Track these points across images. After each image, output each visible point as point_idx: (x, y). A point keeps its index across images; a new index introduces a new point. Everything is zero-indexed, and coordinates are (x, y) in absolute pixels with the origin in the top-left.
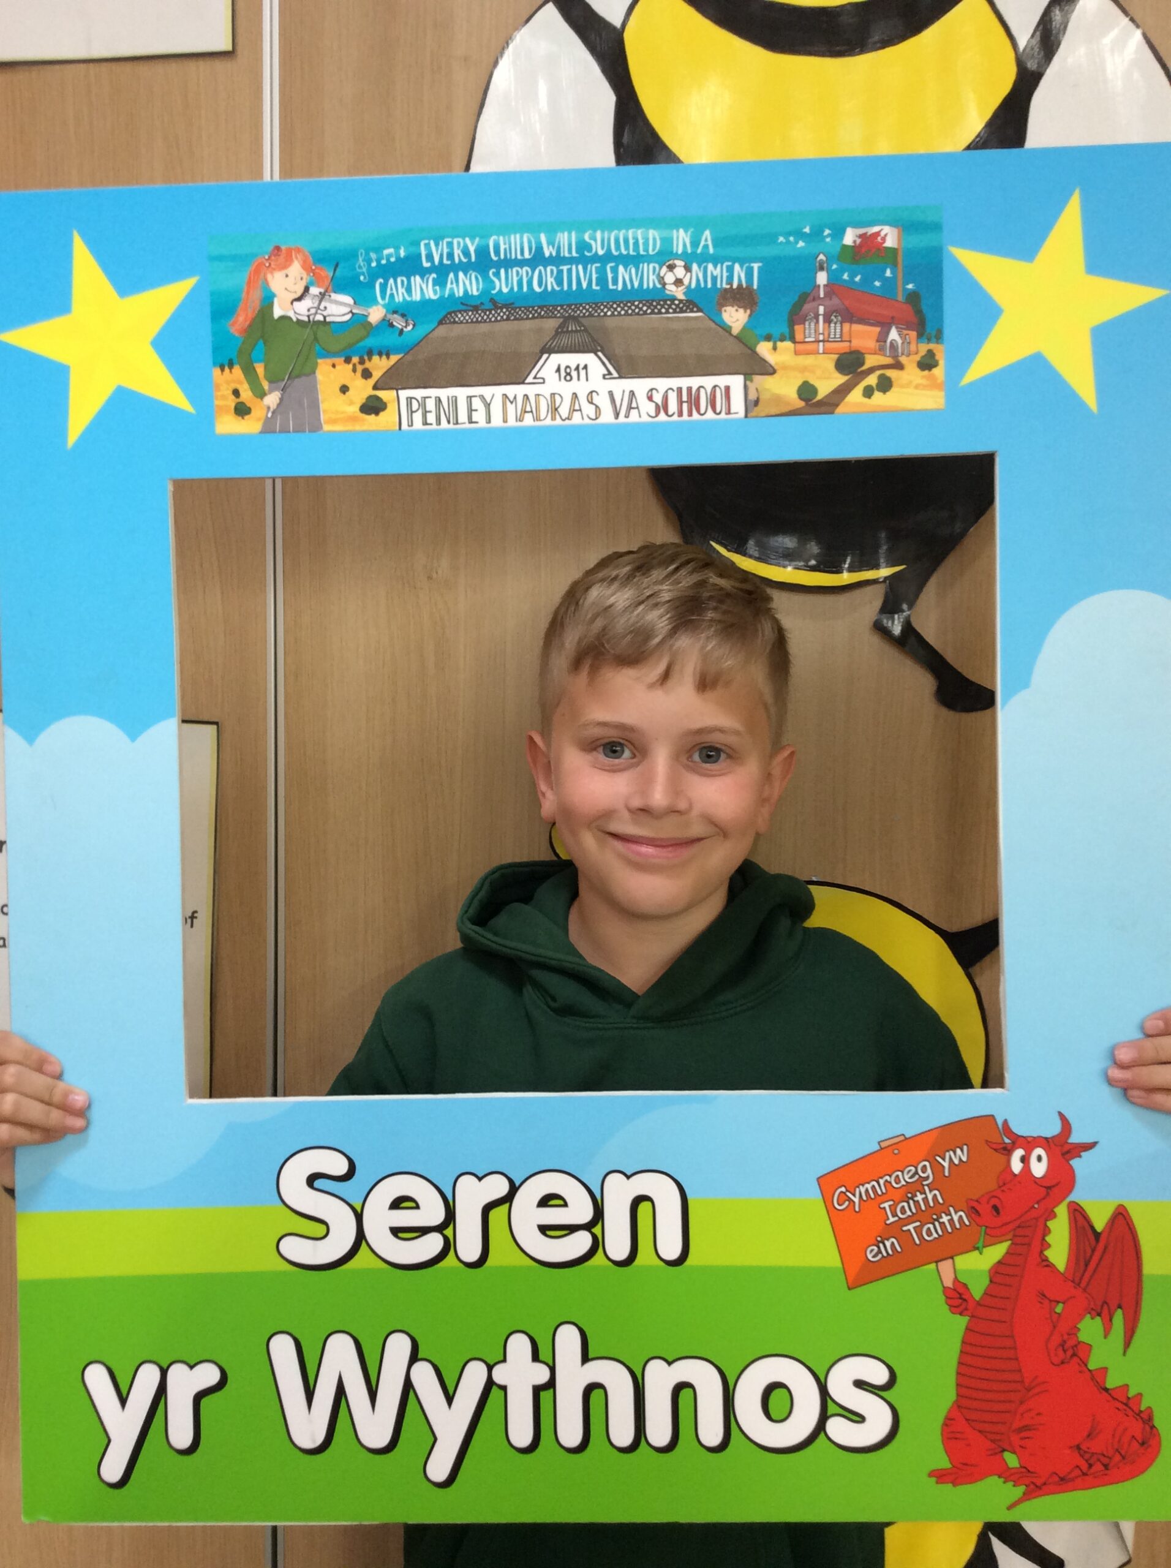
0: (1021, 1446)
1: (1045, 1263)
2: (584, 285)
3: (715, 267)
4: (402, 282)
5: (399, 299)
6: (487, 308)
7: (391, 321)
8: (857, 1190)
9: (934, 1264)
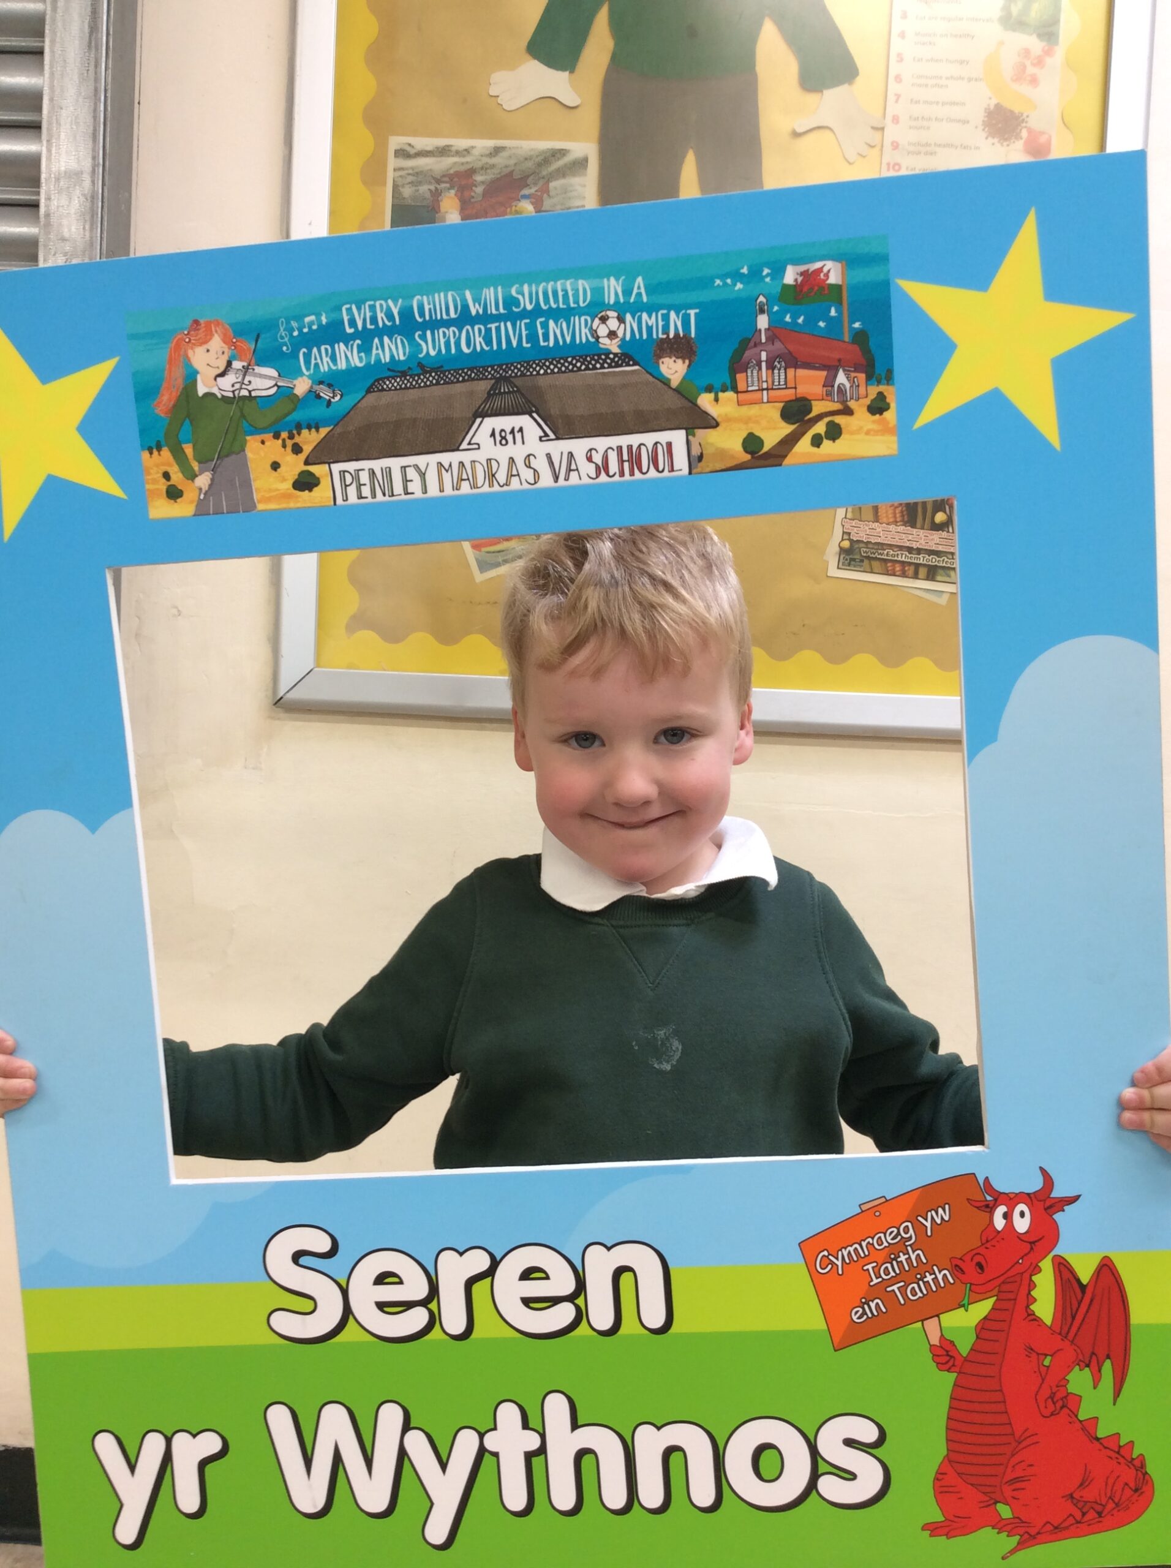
0: (1013, 1498)
1: (1033, 1317)
2: (515, 344)
3: (650, 317)
4: (326, 350)
5: (324, 368)
6: (415, 373)
7: (317, 393)
8: (840, 1253)
9: (920, 1323)
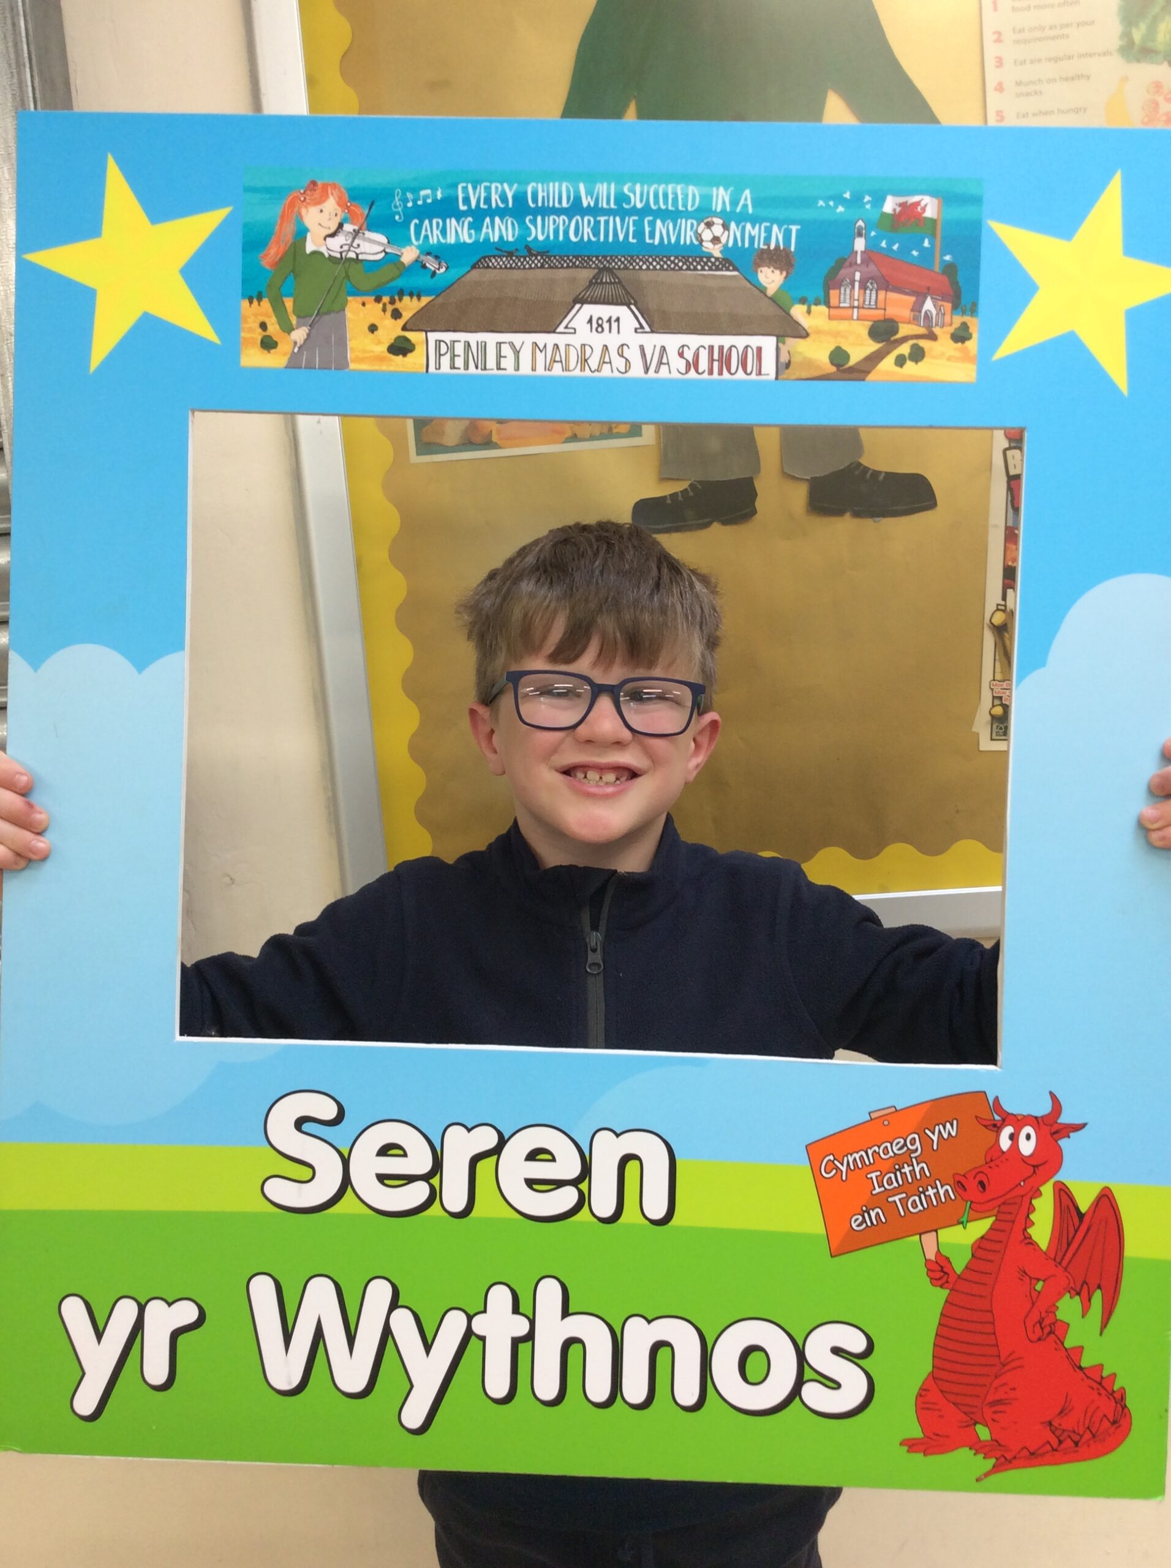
0: (993, 1420)
1: (1028, 1241)
2: (621, 237)
3: (753, 228)
4: (438, 224)
5: (433, 240)
6: (522, 254)
7: (424, 263)
8: (846, 1159)
9: (918, 1236)
